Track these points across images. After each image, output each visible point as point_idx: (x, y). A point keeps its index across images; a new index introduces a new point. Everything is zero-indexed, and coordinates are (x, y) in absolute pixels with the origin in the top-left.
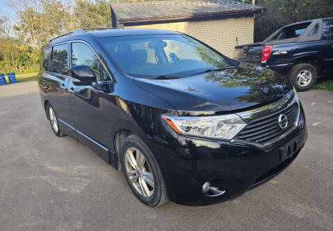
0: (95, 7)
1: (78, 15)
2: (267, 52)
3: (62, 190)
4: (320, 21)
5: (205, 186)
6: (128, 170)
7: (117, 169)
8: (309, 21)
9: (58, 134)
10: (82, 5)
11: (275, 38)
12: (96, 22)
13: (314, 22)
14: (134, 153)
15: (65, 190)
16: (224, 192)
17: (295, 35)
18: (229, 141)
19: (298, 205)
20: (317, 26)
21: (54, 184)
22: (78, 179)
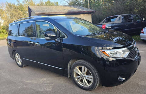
0: (18, 7)
1: (8, 11)
2: (104, 27)
4: (121, 16)
6: (75, 76)
7: (68, 77)
8: (117, 16)
9: (21, 66)
10: (10, 6)
12: (19, 14)
13: (119, 16)
15: (42, 90)
16: (125, 79)
18: (125, 58)
21: (35, 88)
22: (46, 85)
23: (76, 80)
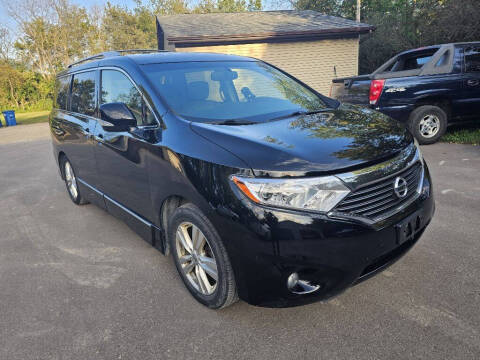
0: (134, 19)
1: (108, 30)
2: (378, 88)
3: (82, 283)
4: (450, 46)
5: (292, 279)
6: (180, 254)
7: (163, 253)
8: (435, 46)
9: (77, 201)
10: (115, 16)
11: (389, 69)
12: (135, 40)
13: (443, 48)
14: (190, 231)
15: (87, 283)
16: (318, 287)
17: (416, 66)
18: (326, 214)
19: (422, 307)
20: (447, 54)
21: (70, 274)
22: (107, 267)
23: (183, 266)
